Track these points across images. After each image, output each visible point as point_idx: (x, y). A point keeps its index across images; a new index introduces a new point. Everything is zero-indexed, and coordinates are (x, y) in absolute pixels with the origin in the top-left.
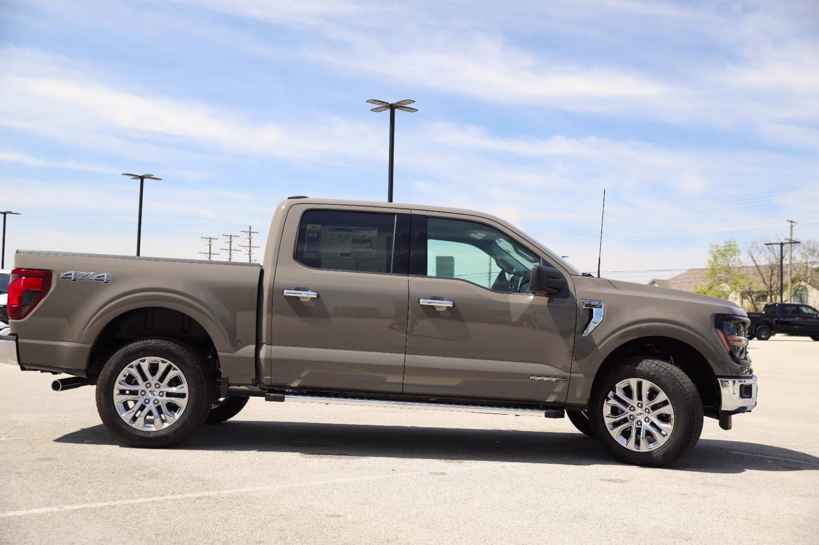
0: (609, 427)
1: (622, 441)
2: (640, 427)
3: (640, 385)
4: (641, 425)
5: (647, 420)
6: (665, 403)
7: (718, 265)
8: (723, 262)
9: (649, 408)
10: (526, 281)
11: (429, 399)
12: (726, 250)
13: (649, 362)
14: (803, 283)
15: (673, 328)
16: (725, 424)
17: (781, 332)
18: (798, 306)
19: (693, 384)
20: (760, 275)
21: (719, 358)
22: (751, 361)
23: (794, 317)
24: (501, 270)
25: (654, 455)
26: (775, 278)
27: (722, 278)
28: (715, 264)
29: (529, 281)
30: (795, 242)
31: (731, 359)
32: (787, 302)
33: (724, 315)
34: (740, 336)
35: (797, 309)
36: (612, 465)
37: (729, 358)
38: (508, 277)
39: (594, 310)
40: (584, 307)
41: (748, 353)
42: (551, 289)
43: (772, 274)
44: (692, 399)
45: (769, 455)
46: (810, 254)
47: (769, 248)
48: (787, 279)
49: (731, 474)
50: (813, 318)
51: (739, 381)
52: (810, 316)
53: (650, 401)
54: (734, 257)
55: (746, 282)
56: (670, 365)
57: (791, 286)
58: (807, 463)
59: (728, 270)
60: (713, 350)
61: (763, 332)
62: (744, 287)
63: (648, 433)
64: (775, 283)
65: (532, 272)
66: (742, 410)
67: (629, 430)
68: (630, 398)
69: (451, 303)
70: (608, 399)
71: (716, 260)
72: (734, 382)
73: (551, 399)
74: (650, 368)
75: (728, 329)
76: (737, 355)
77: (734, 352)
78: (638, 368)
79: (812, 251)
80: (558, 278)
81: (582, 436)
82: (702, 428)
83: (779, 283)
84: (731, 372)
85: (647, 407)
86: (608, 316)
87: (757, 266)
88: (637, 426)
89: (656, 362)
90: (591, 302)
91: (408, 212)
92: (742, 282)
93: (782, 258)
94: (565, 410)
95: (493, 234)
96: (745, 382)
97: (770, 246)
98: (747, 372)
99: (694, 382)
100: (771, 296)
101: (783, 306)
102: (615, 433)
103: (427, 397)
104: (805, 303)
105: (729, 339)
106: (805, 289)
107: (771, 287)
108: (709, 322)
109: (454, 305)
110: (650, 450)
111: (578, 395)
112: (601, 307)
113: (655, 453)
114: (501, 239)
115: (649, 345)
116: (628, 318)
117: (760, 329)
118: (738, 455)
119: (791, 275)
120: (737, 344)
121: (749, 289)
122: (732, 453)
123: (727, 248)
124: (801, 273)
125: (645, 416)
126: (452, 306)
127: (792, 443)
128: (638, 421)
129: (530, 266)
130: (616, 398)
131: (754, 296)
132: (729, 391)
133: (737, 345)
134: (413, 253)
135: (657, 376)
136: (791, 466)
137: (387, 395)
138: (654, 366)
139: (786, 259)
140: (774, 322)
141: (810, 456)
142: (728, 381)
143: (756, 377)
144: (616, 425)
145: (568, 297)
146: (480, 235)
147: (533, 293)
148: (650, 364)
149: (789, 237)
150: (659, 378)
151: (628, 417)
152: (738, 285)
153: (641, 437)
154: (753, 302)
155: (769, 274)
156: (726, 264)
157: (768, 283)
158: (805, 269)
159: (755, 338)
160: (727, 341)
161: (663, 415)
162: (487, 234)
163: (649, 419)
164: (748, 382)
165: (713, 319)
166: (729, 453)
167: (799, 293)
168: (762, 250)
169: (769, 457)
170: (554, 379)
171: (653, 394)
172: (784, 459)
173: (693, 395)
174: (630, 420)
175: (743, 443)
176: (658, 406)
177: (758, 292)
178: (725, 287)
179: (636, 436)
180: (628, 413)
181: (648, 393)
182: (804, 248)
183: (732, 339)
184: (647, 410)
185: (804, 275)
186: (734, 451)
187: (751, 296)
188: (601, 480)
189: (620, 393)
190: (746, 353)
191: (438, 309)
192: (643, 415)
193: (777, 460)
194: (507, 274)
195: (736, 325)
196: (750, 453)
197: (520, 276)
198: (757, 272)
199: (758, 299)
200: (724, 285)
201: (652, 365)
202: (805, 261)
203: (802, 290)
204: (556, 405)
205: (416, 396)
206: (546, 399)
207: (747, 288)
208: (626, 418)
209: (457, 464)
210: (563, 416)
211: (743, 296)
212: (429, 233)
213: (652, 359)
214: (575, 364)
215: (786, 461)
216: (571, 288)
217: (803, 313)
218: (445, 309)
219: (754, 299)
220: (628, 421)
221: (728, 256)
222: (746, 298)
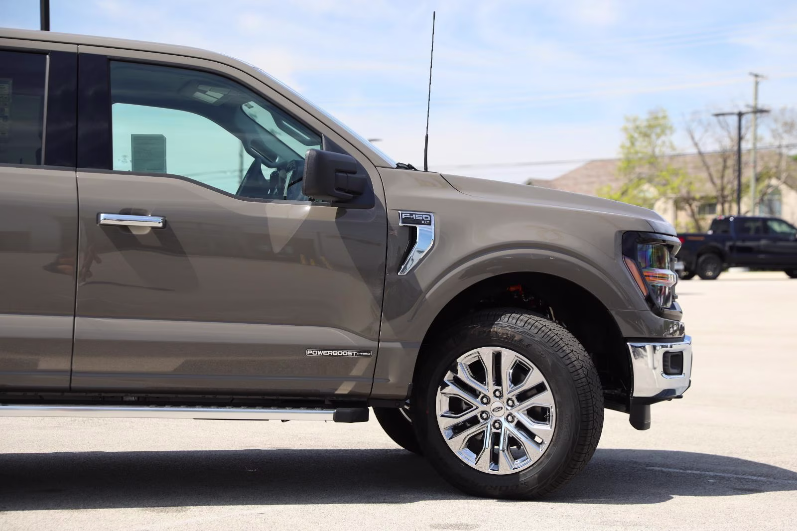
0: (445, 434)
1: (468, 457)
2: (499, 431)
3: (497, 358)
4: (500, 427)
5: (510, 418)
6: (540, 388)
7: (637, 153)
8: (646, 147)
9: (514, 398)
10: (296, 180)
11: (122, 397)
12: (650, 127)
13: (513, 318)
14: (774, 182)
15: (557, 259)
16: (640, 422)
17: (738, 264)
18: (764, 221)
19: (586, 354)
20: (704, 168)
21: (630, 307)
22: (681, 312)
23: (758, 239)
24: (254, 159)
25: (522, 479)
26: (730, 174)
27: (643, 176)
28: (632, 151)
29: (301, 179)
30: (762, 111)
31: (648, 309)
32: (749, 215)
33: (637, 232)
34: (664, 268)
35: (763, 226)
36: (452, 501)
37: (646, 306)
38: (267, 172)
39: (418, 227)
40: (400, 224)
41: (677, 297)
42: (342, 193)
43: (725, 167)
44: (584, 380)
45: (710, 471)
46: (786, 132)
47: (720, 122)
48: (748, 175)
49: (650, 505)
50: (788, 240)
51: (663, 347)
52: (784, 237)
53: (515, 385)
54: (663, 138)
55: (682, 181)
56: (547, 323)
57: (756, 187)
58: (771, 480)
59: (653, 160)
60: (619, 294)
61: (709, 267)
62: (679, 191)
63: (512, 441)
64: (728, 183)
65: (306, 161)
66: (667, 395)
67: (480, 437)
68: (482, 383)
69: (160, 219)
70: (445, 385)
71: (633, 144)
72: (654, 348)
73: (344, 389)
74: (515, 328)
75: (644, 256)
76: (660, 301)
77: (654, 297)
78: (495, 329)
79: (789, 127)
80: (354, 173)
81: (401, 453)
82: (601, 427)
83: (736, 183)
84: (650, 332)
85: (510, 396)
86: (442, 240)
87: (700, 154)
88: (494, 430)
89: (525, 317)
90: (411, 215)
91: (72, 49)
92: (676, 182)
93: (740, 138)
94: (371, 409)
95: (235, 95)
96: (671, 347)
97: (721, 118)
98: (675, 331)
99: (587, 348)
100: (723, 204)
101: (742, 221)
102: (457, 445)
103: (118, 395)
104: (777, 216)
105: (645, 274)
106: (777, 191)
107: (723, 189)
108: (614, 246)
109: (165, 223)
110: (517, 471)
111: (392, 379)
112: (430, 224)
113: (525, 475)
114: (252, 103)
115: (512, 289)
116: (477, 242)
117: (704, 261)
118: (662, 472)
119: (755, 167)
120: (659, 283)
121: (688, 192)
122: (652, 470)
123: (652, 123)
124: (772, 164)
125: (508, 412)
126: (161, 225)
127: (749, 449)
128: (496, 422)
129: (304, 151)
130: (458, 382)
131: (695, 205)
132: (647, 364)
133: (659, 285)
134: (84, 129)
135: (525, 343)
136: (746, 487)
137: (40, 394)
138: (521, 324)
139: (748, 141)
140: (727, 249)
141: (776, 468)
142: (644, 348)
143: (689, 338)
144: (457, 429)
145: (371, 206)
146: (212, 96)
147: (310, 200)
148: (514, 321)
149: (752, 102)
150: (529, 345)
151: (479, 415)
152: (669, 187)
153: (501, 448)
154: (693, 215)
155: (720, 167)
156: (649, 150)
157: (718, 182)
158: (777, 158)
159: (696, 277)
160: (643, 278)
161: (537, 409)
162: (226, 93)
163: (513, 417)
164: (676, 347)
165: (620, 241)
166: (646, 470)
167: (768, 199)
168: (709, 124)
169: (712, 474)
170: (349, 353)
171: (519, 373)
172: (735, 476)
173: (586, 373)
174: (481, 421)
175: (671, 452)
176: (529, 394)
177: (702, 198)
178: (647, 191)
179: (493, 448)
180: (478, 407)
181: (511, 371)
182: (776, 120)
183: (651, 274)
184: (510, 403)
185: (777, 167)
186: (656, 466)
187: (690, 205)
188: (431, 526)
189: (464, 375)
190: (674, 297)
191: (135, 232)
192: (503, 410)
193: (724, 478)
194: (263, 167)
195: (658, 250)
196: (681, 469)
197: (288, 171)
198: (701, 164)
199: (702, 209)
200: (646, 186)
201: (518, 322)
202: (777, 143)
203: (773, 193)
204: (354, 399)
205: (97, 394)
206: (336, 390)
207: (684, 192)
208: (476, 417)
209: (175, 514)
210: (365, 418)
211: (678, 205)
212: (114, 92)
213: (517, 313)
214: (386, 327)
215: (737, 478)
216: (377, 190)
217: (774, 232)
218: (147, 231)
219: (696, 209)
220: (478, 422)
221: (653, 137)
222: (682, 209)
